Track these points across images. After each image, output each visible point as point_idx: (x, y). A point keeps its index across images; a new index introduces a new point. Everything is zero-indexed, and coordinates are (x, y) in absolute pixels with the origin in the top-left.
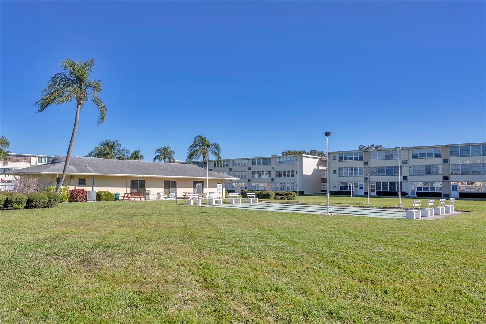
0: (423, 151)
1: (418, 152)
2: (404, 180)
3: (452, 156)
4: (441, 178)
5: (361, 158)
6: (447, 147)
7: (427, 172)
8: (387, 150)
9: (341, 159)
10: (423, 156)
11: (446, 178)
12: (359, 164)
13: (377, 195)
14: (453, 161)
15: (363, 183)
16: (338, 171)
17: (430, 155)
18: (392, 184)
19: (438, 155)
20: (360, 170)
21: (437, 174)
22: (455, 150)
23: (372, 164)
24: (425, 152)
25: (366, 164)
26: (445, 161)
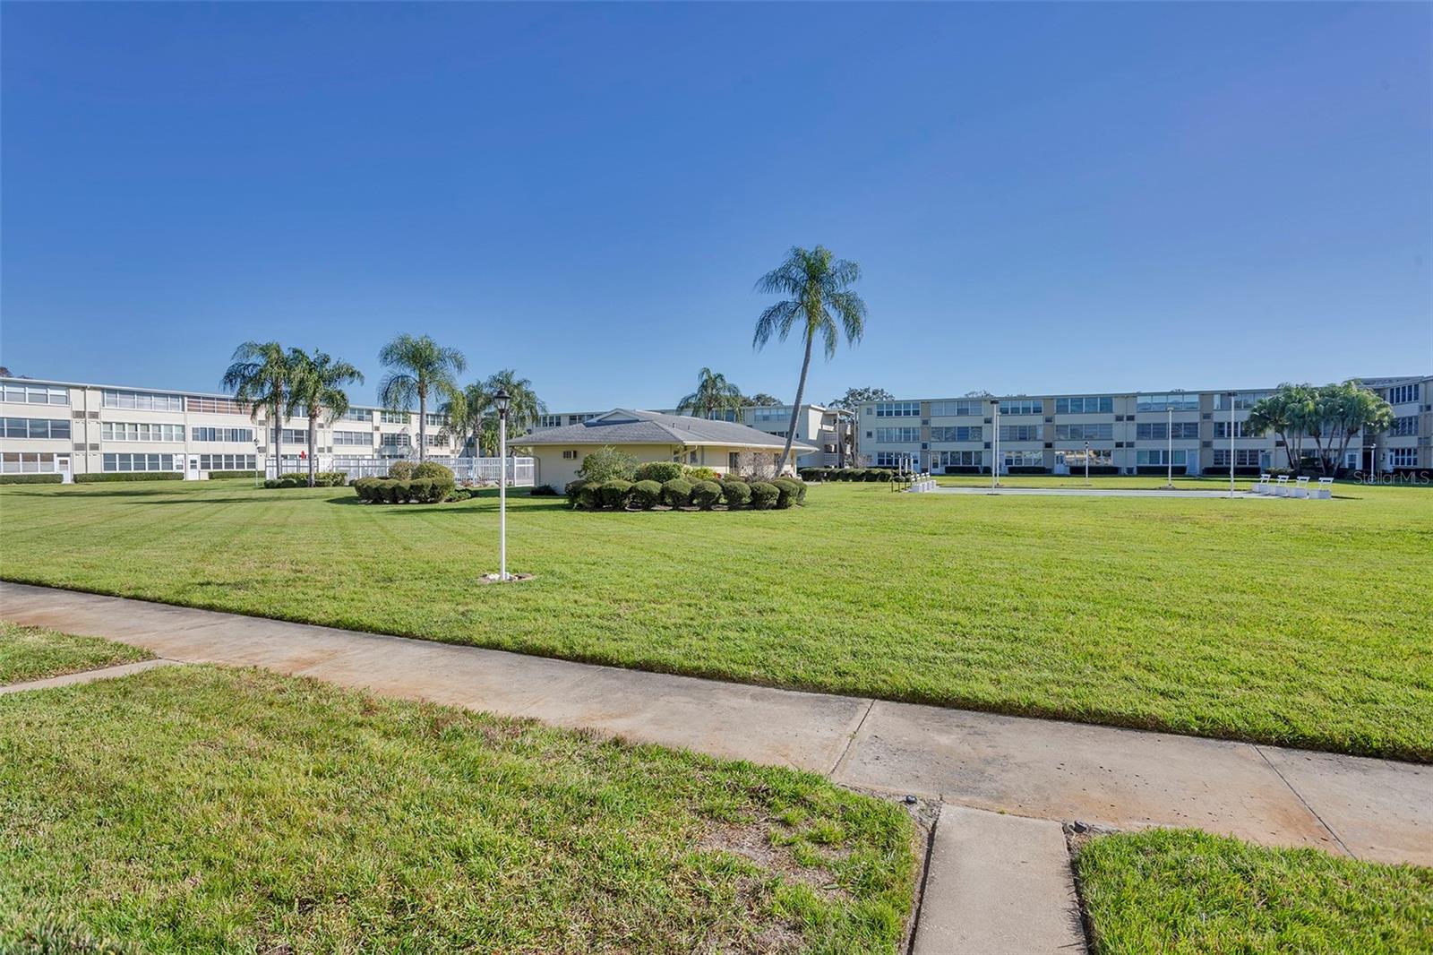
0: (1015, 404)
1: (1010, 405)
2: (985, 448)
3: (1058, 412)
4: (1041, 445)
5: (916, 413)
6: (1052, 398)
7: (1022, 436)
8: (959, 401)
9: (880, 414)
10: (1015, 411)
11: (1049, 445)
12: (915, 422)
13: (946, 472)
14: (1060, 419)
15: (918, 454)
16: (874, 434)
17: (1026, 410)
18: (967, 454)
19: (1037, 411)
20: (914, 432)
21: (1035, 439)
22: (1063, 404)
23: (935, 423)
24: (1020, 405)
25: (925, 422)
26: (1048, 420)
